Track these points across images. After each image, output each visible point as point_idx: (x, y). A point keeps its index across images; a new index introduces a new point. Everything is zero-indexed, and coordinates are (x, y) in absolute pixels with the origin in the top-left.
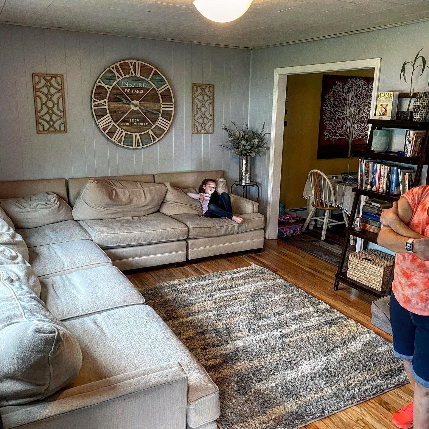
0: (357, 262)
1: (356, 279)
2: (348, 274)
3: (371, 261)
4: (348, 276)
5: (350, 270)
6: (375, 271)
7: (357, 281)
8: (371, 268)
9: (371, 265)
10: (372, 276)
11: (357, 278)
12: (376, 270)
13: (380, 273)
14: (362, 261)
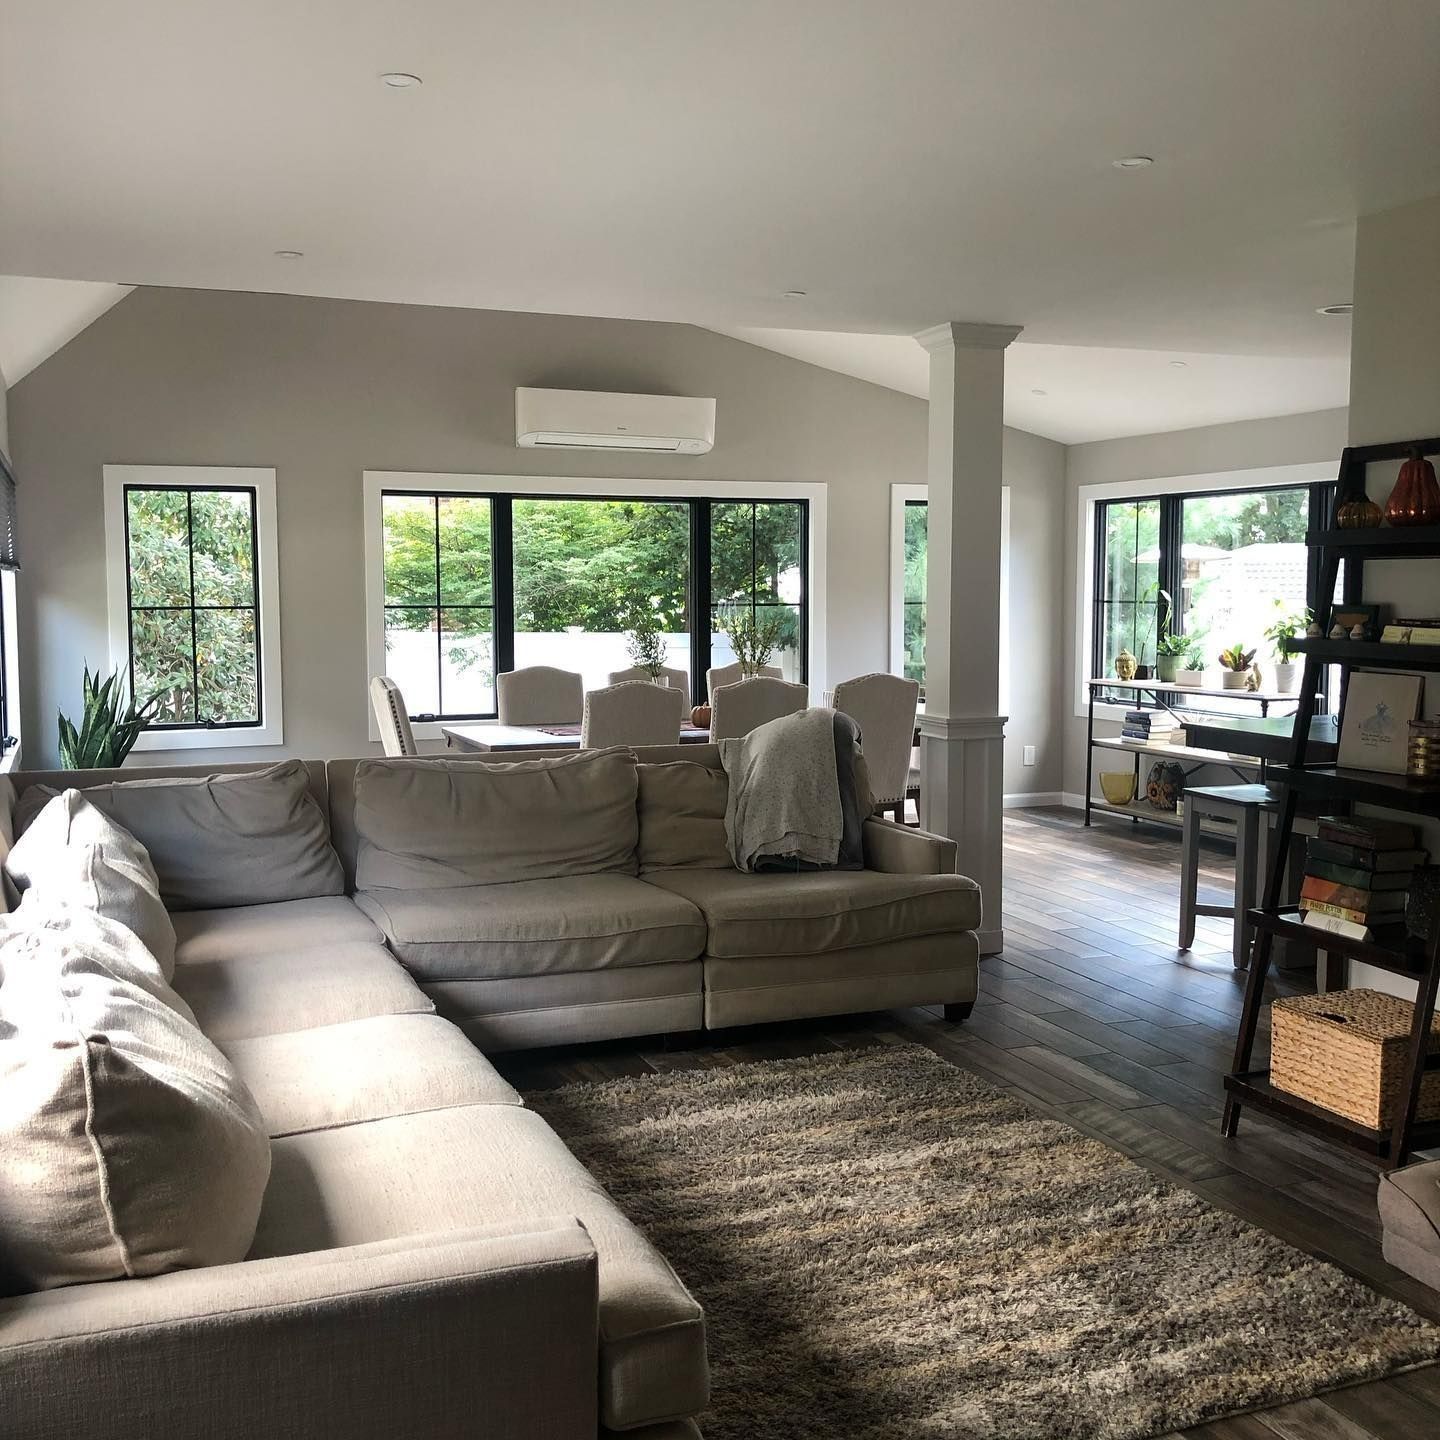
0: (1299, 1028)
1: (1297, 1090)
2: (1272, 1074)
3: (1341, 1020)
4: (1273, 1082)
5: (1278, 1059)
6: (1356, 1058)
7: (1302, 1096)
8: (1341, 1045)
9: (1340, 1035)
10: (1346, 1076)
11: (1300, 1086)
12: (1359, 1051)
13: (1371, 1064)
14: (1312, 1024)
